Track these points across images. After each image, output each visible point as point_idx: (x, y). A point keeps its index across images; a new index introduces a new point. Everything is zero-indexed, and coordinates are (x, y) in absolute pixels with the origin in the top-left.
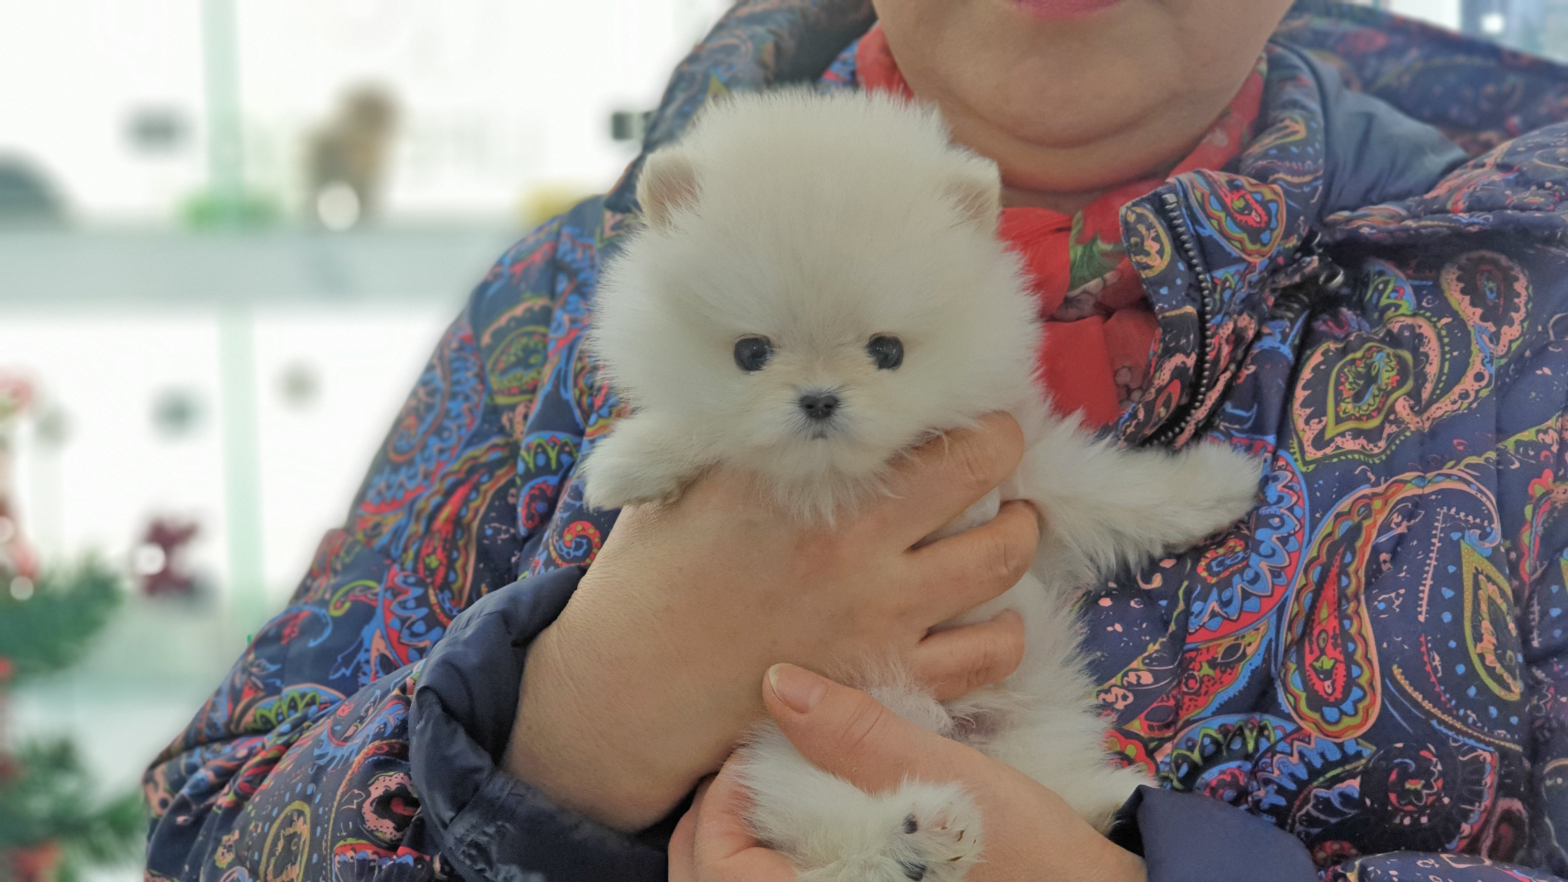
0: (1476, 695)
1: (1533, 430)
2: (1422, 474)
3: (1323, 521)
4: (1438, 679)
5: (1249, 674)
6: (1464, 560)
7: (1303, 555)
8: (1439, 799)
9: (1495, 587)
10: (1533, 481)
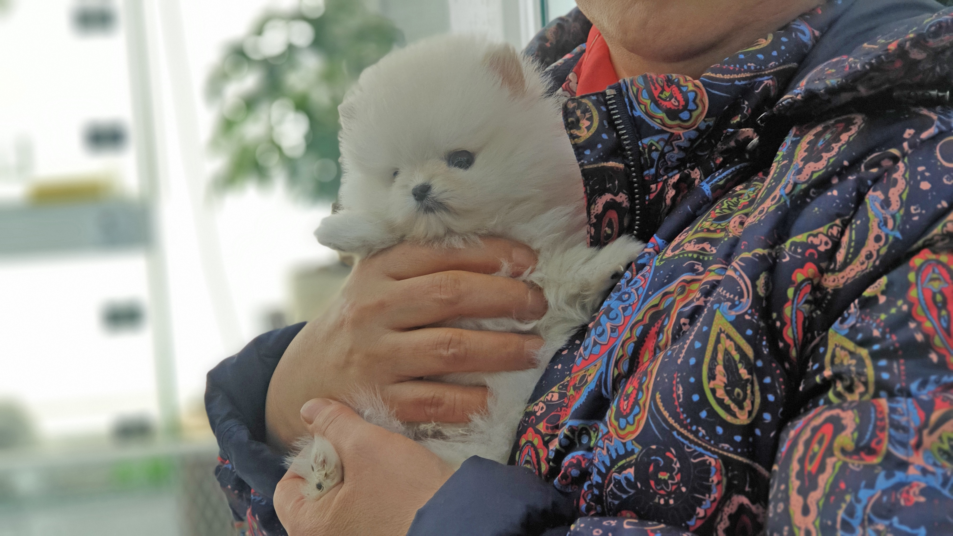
0: (707, 417)
1: (806, 235)
2: (724, 266)
3: (652, 297)
4: (680, 403)
5: (587, 394)
6: (714, 323)
7: (633, 318)
8: (679, 488)
9: (732, 343)
10: (797, 271)
